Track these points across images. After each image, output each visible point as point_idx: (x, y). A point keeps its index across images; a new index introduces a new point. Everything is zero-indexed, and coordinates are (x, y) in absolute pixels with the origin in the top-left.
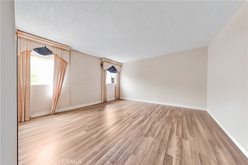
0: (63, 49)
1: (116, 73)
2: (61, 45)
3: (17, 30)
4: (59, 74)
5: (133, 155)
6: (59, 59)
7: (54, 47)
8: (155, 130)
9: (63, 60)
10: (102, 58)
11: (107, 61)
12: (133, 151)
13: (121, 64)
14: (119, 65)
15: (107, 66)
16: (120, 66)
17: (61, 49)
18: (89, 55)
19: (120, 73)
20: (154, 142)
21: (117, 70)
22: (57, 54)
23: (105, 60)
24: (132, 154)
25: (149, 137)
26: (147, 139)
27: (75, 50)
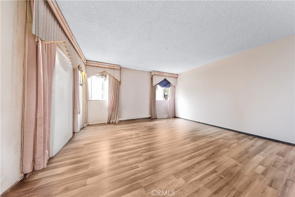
0: (115, 69)
1: (170, 88)
2: (113, 65)
3: (87, 60)
4: (112, 91)
5: (144, 190)
6: (112, 78)
7: (108, 68)
8: (196, 172)
9: (115, 78)
10: (151, 71)
11: (157, 74)
12: (146, 185)
13: (177, 75)
14: (173, 77)
15: (157, 80)
16: (175, 79)
17: (114, 69)
18: (137, 70)
19: (175, 87)
20: (182, 188)
21: (171, 83)
22: (110, 74)
23: (155, 73)
24: (143, 188)
25: (178, 178)
26: (175, 180)
27: (125, 68)
